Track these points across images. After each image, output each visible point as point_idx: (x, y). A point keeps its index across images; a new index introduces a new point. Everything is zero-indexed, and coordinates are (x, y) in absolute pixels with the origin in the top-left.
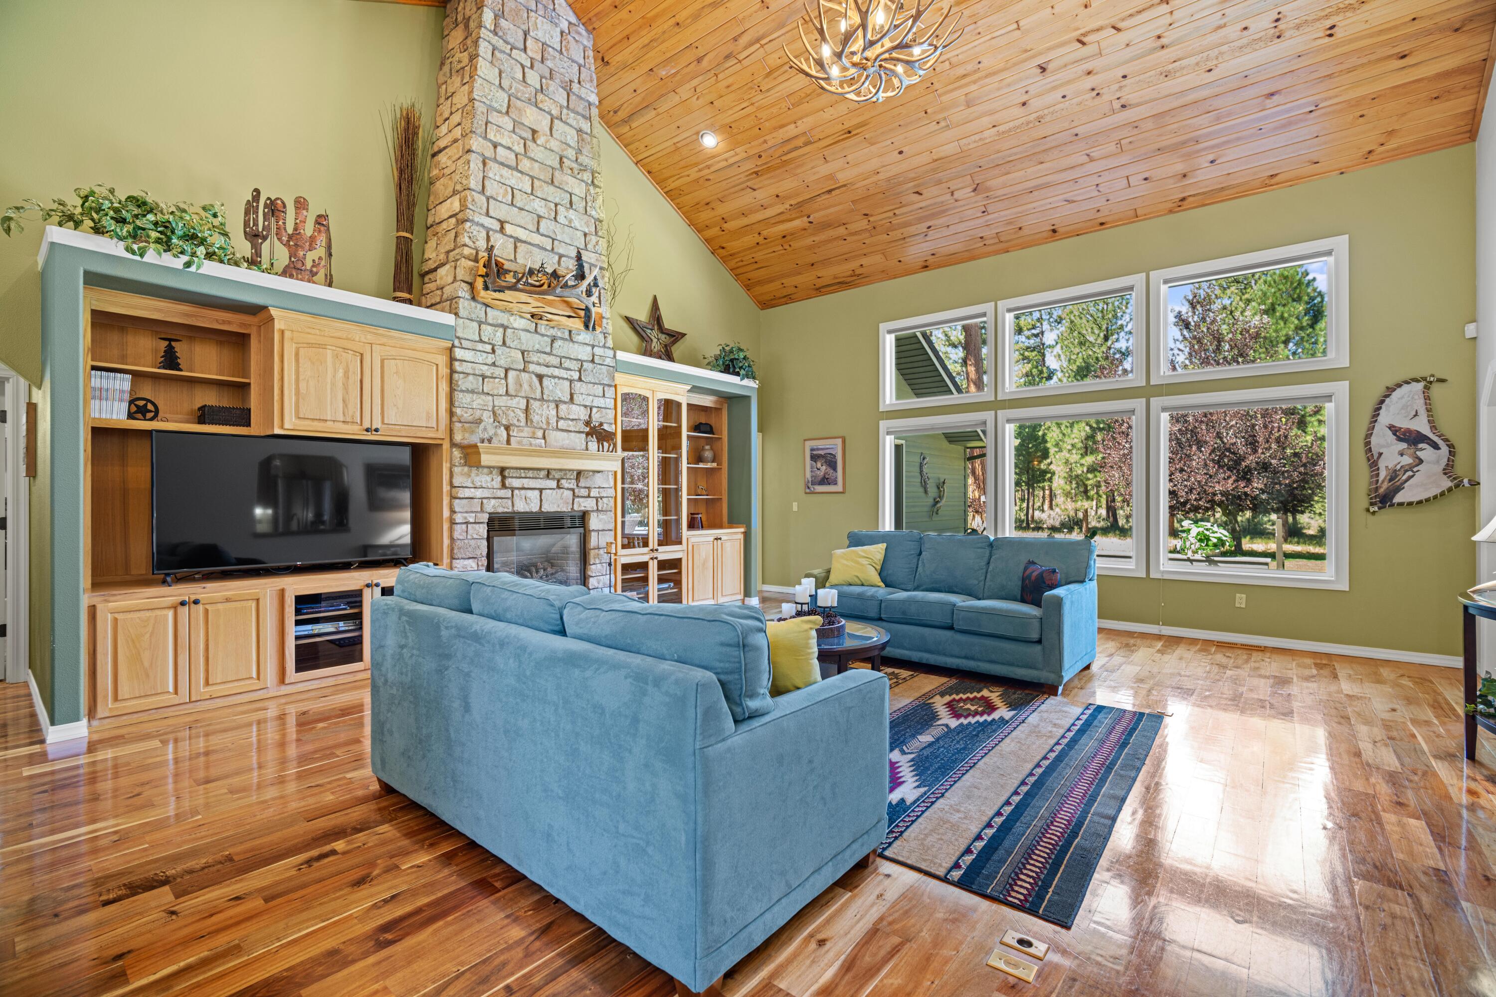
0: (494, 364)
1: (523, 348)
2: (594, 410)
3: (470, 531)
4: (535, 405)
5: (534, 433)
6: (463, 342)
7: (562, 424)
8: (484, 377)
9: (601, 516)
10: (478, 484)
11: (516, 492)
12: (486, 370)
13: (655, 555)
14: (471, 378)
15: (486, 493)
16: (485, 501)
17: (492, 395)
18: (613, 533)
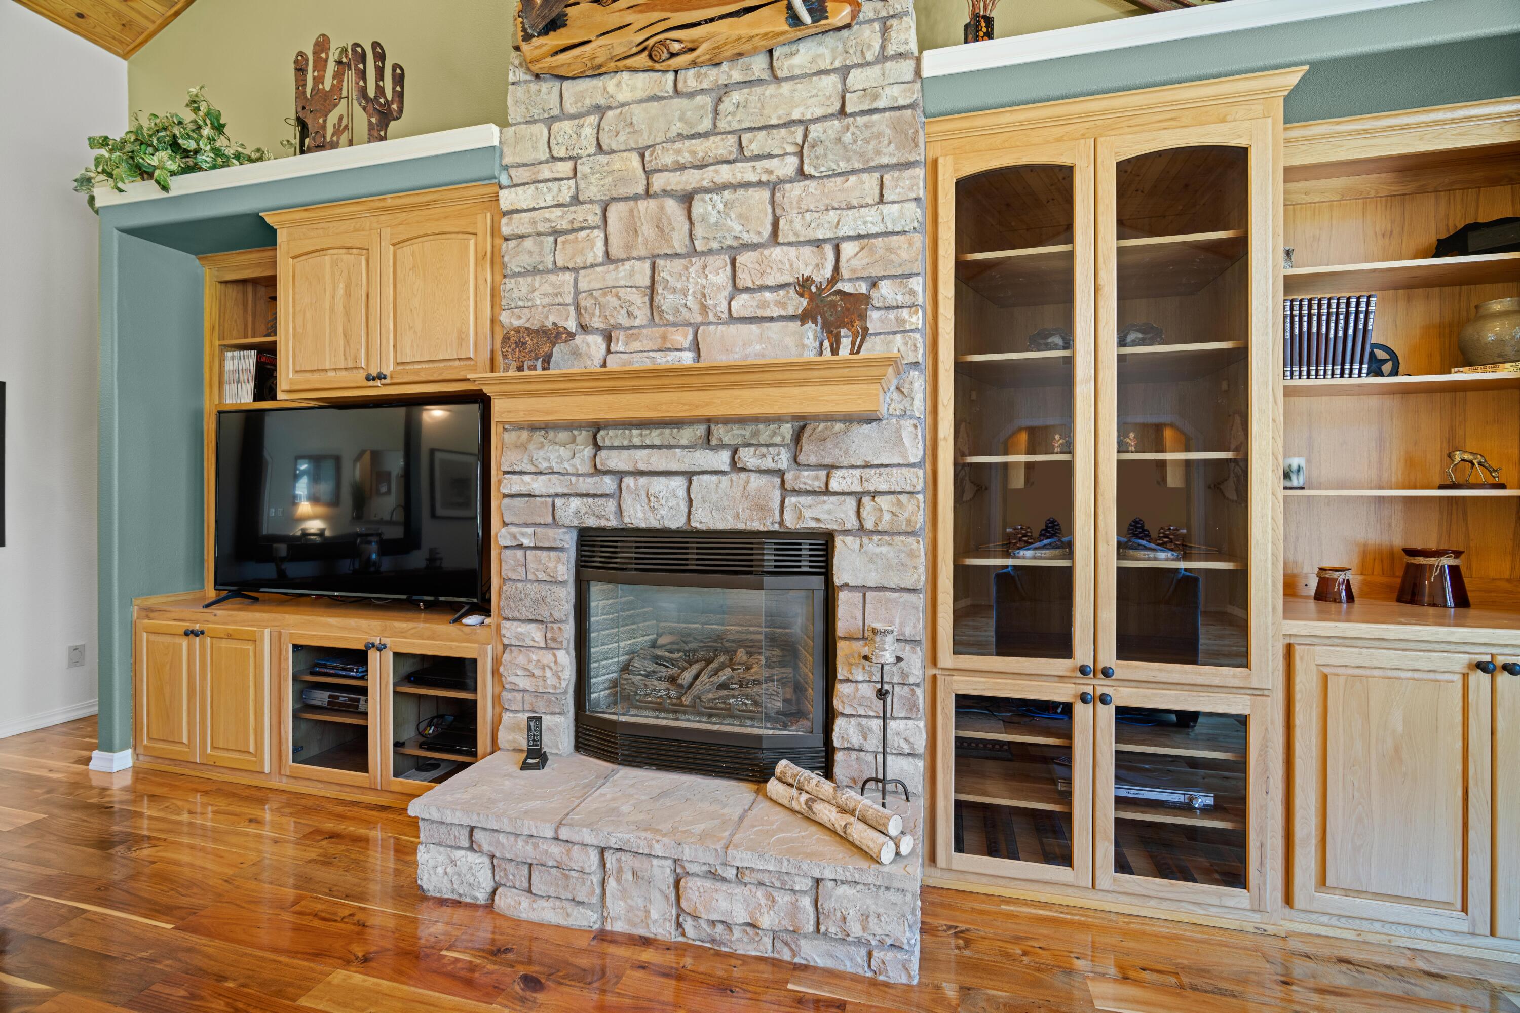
0: (576, 200)
1: (642, 143)
2: (848, 248)
3: (531, 566)
4: (668, 270)
5: (664, 338)
6: (513, 172)
7: (743, 304)
8: (556, 233)
9: (872, 546)
10: (544, 466)
11: (629, 481)
12: (560, 219)
13: (1102, 687)
14: (528, 243)
15: (556, 485)
16: (559, 502)
17: (575, 270)
18: (919, 601)
